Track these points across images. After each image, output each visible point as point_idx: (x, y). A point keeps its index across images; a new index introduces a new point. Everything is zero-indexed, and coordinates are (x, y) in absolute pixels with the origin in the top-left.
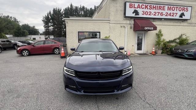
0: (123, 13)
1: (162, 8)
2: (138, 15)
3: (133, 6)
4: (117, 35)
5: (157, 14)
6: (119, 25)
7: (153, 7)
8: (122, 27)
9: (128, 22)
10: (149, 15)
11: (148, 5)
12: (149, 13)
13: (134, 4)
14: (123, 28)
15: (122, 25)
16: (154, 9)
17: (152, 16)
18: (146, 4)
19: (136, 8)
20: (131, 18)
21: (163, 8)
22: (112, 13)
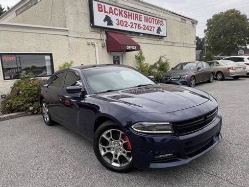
0: (88, 19)
1: (138, 18)
2: (112, 25)
3: (103, 8)
4: (83, 60)
5: (134, 26)
6: (84, 41)
7: (129, 15)
8: (89, 44)
9: (98, 36)
10: (125, 26)
11: (122, 11)
12: (125, 24)
13: (104, 6)
14: (91, 46)
15: (89, 41)
16: (130, 17)
17: (129, 29)
18: (120, 8)
19: (107, 12)
20: (102, 28)
21: (140, 18)
22: (71, 18)
